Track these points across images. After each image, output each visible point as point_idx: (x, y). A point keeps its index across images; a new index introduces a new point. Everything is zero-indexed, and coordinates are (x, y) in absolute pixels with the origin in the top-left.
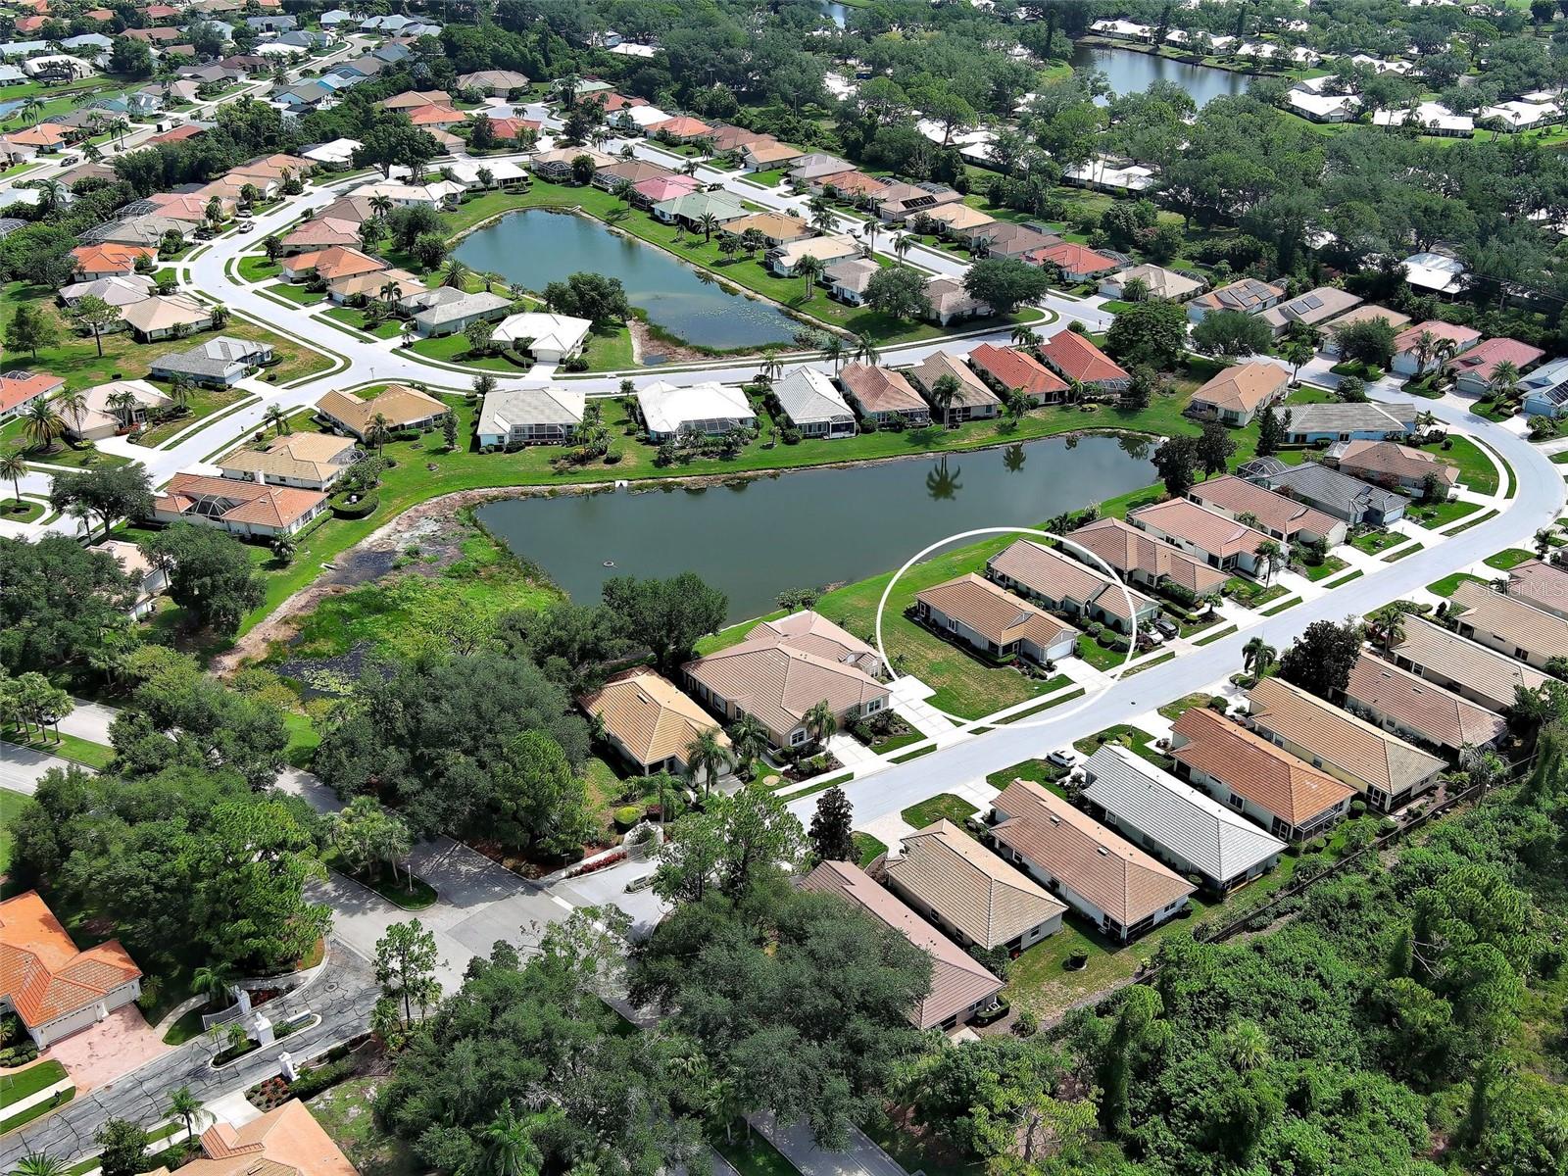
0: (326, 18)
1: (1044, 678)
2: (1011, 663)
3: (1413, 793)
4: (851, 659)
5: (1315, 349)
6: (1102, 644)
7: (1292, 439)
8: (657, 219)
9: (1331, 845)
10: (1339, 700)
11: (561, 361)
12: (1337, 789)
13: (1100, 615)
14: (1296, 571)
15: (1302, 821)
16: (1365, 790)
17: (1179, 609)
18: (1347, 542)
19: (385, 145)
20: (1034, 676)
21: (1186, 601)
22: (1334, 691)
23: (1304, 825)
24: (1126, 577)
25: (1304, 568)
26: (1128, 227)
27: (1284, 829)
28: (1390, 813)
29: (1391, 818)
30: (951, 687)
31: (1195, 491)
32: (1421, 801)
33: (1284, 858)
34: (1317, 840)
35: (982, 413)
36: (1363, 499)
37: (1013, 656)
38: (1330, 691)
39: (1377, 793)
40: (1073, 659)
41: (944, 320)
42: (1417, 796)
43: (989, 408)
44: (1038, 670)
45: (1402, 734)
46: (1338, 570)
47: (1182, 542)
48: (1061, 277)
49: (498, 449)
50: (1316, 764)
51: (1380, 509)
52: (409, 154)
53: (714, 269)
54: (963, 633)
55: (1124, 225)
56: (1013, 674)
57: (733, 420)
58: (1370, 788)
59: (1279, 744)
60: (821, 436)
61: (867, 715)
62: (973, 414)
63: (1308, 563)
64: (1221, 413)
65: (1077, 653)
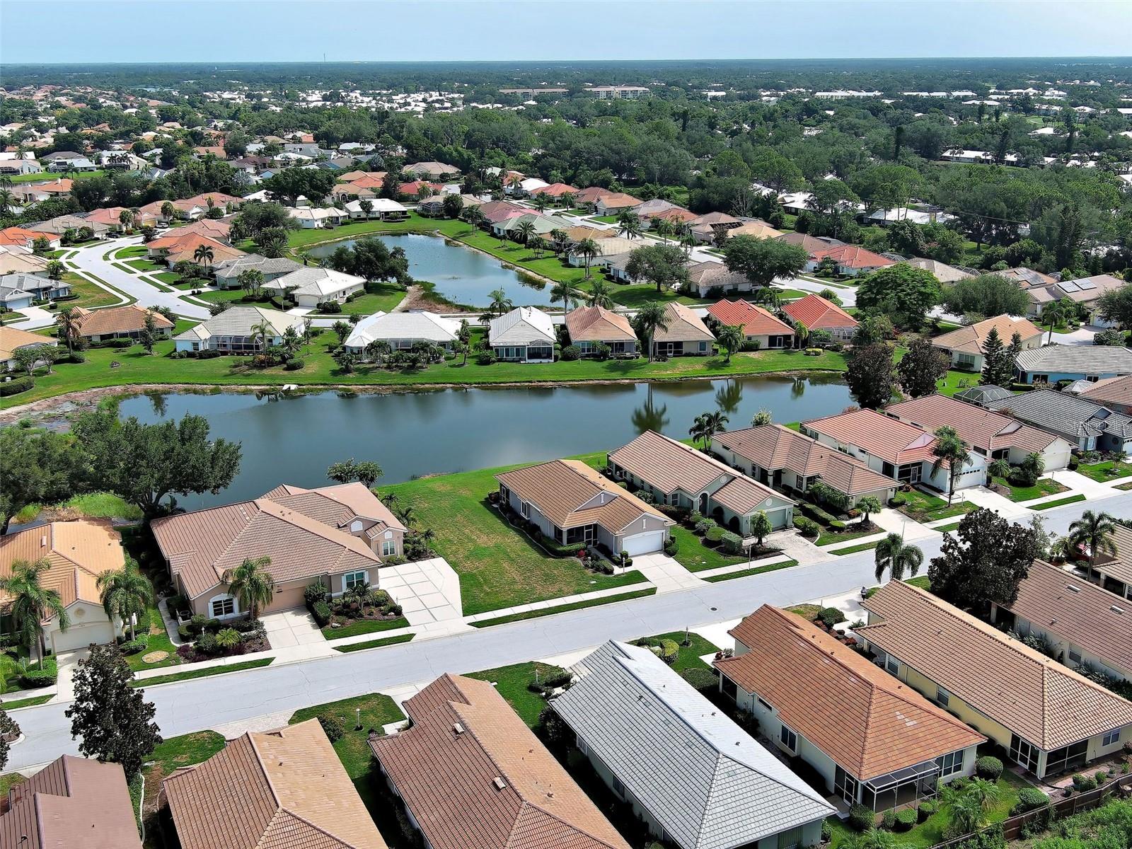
0: (344, 146)
1: (611, 572)
2: (576, 553)
3: (1090, 755)
4: (357, 526)
5: (1082, 324)
6: (708, 543)
7: (1030, 378)
8: (493, 235)
9: (931, 822)
10: (1005, 621)
11: (318, 305)
12: (951, 732)
13: (718, 513)
14: (996, 490)
15: (875, 775)
16: (1005, 741)
17: (824, 514)
18: (1072, 467)
19: (290, 180)
20: (598, 569)
21: (837, 506)
22: (999, 610)
23: (878, 781)
24: (770, 479)
25: (1008, 488)
26: (914, 239)
27: (849, 788)
28: (1044, 782)
29: (1045, 791)
30: (482, 573)
31: (892, 409)
32: (1104, 769)
33: (838, 834)
34: (905, 811)
35: (695, 350)
36: (1097, 424)
37: (581, 545)
38: (994, 611)
39: (1025, 747)
40: (662, 557)
41: (703, 293)
42: (1098, 761)
43: (703, 344)
44: (606, 563)
45: (1089, 670)
46: (1052, 493)
47: (855, 451)
48: (836, 270)
49: (190, 355)
50: (940, 701)
51: (1118, 434)
52: (308, 188)
53: (518, 264)
54: (535, 520)
55: (909, 236)
56: (573, 565)
57: (433, 343)
58: (1015, 739)
59: (893, 670)
60: (518, 361)
61: (340, 591)
62: (685, 349)
63: (1013, 483)
64: (956, 358)
65: (668, 549)
